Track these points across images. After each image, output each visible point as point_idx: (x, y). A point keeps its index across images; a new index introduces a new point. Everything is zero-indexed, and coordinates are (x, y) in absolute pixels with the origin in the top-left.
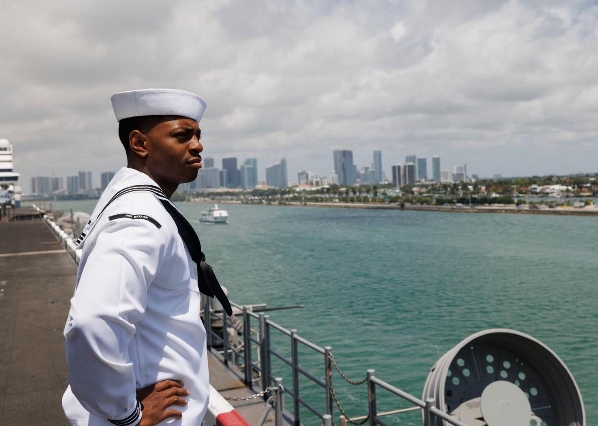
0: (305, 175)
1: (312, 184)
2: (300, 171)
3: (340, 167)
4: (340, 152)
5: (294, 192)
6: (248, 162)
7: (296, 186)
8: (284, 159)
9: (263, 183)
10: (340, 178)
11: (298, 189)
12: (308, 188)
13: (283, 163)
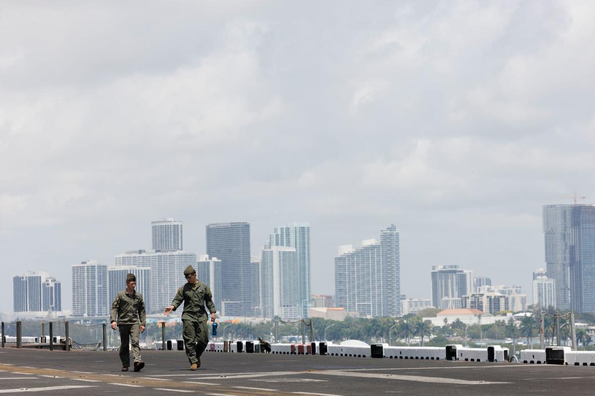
0: (453, 280)
1: (477, 305)
2: (440, 268)
3: (561, 255)
4: (564, 209)
5: (422, 329)
6: (283, 237)
7: (433, 313)
8: (392, 228)
9: (328, 301)
10: (561, 289)
11: (437, 322)
12: (469, 319)
13: (390, 241)
